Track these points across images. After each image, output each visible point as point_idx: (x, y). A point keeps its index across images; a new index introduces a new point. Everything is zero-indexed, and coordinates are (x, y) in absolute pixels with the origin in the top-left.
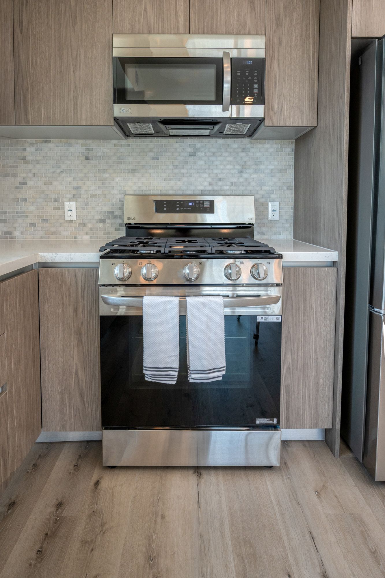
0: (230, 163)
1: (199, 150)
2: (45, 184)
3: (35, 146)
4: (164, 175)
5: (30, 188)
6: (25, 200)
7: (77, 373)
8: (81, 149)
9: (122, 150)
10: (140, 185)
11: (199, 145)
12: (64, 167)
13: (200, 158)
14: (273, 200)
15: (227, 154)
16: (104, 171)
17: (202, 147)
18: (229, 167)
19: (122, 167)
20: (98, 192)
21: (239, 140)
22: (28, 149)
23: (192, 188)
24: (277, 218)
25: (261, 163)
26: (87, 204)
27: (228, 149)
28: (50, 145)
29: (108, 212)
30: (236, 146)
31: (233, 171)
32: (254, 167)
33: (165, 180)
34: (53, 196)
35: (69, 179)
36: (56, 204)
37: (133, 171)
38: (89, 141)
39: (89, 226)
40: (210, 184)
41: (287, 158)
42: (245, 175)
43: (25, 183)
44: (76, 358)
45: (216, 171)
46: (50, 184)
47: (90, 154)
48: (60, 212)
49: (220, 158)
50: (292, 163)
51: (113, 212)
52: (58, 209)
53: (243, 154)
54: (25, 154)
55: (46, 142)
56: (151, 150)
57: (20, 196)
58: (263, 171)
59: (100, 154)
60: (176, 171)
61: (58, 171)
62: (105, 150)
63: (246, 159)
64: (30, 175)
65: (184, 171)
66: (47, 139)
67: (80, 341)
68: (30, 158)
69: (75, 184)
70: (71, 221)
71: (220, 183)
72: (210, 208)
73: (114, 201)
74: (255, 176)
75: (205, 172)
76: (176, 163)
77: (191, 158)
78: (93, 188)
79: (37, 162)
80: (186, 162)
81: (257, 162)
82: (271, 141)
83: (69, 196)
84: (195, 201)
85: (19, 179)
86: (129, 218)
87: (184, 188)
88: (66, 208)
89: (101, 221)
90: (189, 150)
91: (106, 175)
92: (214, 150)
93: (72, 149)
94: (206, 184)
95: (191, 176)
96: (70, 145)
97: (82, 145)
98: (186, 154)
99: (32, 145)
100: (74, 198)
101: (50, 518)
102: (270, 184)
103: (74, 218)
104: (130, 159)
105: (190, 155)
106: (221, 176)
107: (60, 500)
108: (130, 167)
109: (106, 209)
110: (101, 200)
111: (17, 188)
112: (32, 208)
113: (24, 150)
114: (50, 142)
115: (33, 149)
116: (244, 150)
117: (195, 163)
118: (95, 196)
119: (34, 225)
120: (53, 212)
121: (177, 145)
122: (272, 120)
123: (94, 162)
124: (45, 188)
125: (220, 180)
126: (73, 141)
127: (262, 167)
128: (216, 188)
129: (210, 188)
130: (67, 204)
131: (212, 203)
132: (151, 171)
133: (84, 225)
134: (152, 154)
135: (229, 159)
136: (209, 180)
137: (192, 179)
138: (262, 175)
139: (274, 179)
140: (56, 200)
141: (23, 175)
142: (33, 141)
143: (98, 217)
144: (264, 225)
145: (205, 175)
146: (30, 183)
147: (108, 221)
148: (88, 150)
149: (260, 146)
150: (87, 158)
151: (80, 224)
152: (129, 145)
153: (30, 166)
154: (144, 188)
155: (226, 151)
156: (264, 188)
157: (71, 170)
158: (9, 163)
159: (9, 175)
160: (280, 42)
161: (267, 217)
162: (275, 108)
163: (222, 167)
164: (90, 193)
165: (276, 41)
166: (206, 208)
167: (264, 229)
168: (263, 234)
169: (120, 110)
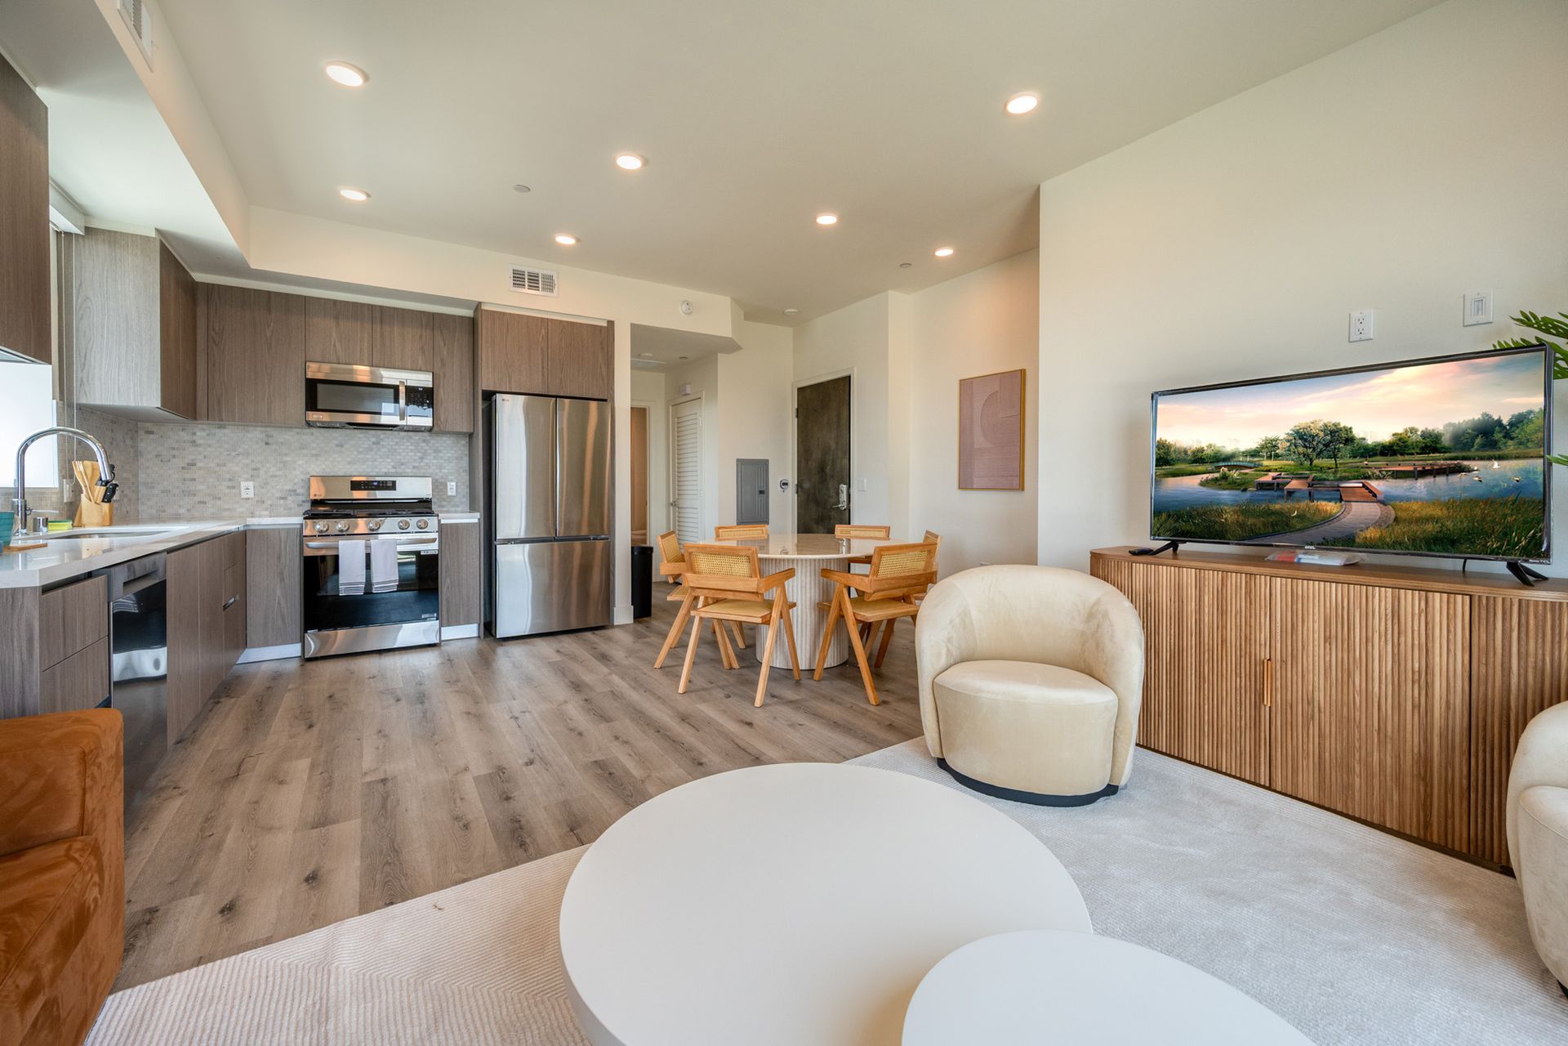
0: (411, 451)
1: (382, 440)
2: (218, 465)
3: (208, 431)
4: (349, 460)
5: (200, 469)
6: (194, 480)
8: (260, 436)
9: (306, 437)
10: (324, 467)
11: (382, 436)
12: (241, 450)
13: (384, 447)
14: (452, 481)
15: (409, 444)
16: (286, 455)
17: (385, 437)
18: (410, 454)
19: (305, 452)
20: (279, 473)
21: (420, 434)
22: (198, 434)
23: (377, 470)
24: (454, 494)
25: (440, 451)
26: (266, 484)
27: (410, 440)
28: (226, 431)
29: (289, 491)
30: (417, 438)
31: (415, 458)
32: (434, 454)
33: (349, 463)
34: (228, 476)
35: (247, 461)
36: (230, 484)
37: (317, 455)
38: (269, 429)
39: (269, 502)
40: (394, 467)
41: (463, 448)
42: (426, 462)
43: (194, 465)
45: (399, 457)
46: (225, 465)
47: (270, 440)
48: (234, 491)
49: (402, 447)
50: (467, 452)
51: (297, 491)
52: (234, 487)
53: (424, 444)
54: (195, 438)
55: (219, 428)
57: (187, 476)
58: (442, 458)
59: (281, 440)
60: (360, 456)
61: (234, 454)
62: (286, 437)
63: (427, 448)
64: (200, 457)
65: (368, 457)
66: (221, 427)
67: (282, 579)
68: (199, 442)
69: (253, 466)
70: (248, 499)
71: (403, 467)
72: (392, 486)
73: (296, 480)
74: (435, 461)
75: (388, 458)
76: (361, 450)
77: (374, 446)
78: (273, 469)
79: (209, 445)
80: (371, 450)
81: (437, 451)
82: (448, 436)
83: (246, 476)
84: (379, 482)
85: (187, 461)
86: (315, 495)
87: (369, 470)
88: (243, 488)
89: (281, 498)
90: (373, 439)
91: (288, 459)
93: (250, 435)
94: (390, 467)
95: (375, 460)
96: (248, 431)
97: (261, 432)
98: (370, 443)
99: (203, 430)
100: (252, 478)
102: (448, 468)
103: (252, 496)
104: (314, 445)
105: (374, 443)
106: (403, 461)
108: (314, 452)
109: (287, 488)
110: (282, 480)
111: (183, 468)
112: (201, 487)
113: (194, 434)
114: (225, 428)
115: (204, 434)
116: (424, 441)
117: (379, 450)
118: (275, 476)
120: (227, 491)
121: (360, 435)
122: (439, 427)
123: (274, 447)
124: (218, 469)
125: (402, 464)
126: (251, 428)
127: (441, 455)
128: (399, 470)
129: (393, 471)
130: (244, 484)
131: (394, 483)
132: (336, 456)
133: (263, 502)
134: (336, 442)
136: (392, 464)
137: (377, 464)
138: (442, 461)
139: (451, 464)
140: (230, 480)
141: (192, 457)
144: (444, 500)
145: (389, 460)
146: (199, 464)
147: (289, 498)
148: (268, 436)
149: (438, 438)
150: (267, 444)
151: (257, 501)
152: (312, 434)
153: (201, 449)
154: (328, 470)
155: (408, 441)
156: (443, 471)
157: (248, 454)
158: (175, 446)
159: (174, 457)
160: (445, 376)
161: (446, 492)
162: (442, 420)
163: (404, 454)
164: (271, 473)
165: (442, 376)
166: (389, 486)
167: (443, 503)
168: (442, 507)
169: (314, 416)
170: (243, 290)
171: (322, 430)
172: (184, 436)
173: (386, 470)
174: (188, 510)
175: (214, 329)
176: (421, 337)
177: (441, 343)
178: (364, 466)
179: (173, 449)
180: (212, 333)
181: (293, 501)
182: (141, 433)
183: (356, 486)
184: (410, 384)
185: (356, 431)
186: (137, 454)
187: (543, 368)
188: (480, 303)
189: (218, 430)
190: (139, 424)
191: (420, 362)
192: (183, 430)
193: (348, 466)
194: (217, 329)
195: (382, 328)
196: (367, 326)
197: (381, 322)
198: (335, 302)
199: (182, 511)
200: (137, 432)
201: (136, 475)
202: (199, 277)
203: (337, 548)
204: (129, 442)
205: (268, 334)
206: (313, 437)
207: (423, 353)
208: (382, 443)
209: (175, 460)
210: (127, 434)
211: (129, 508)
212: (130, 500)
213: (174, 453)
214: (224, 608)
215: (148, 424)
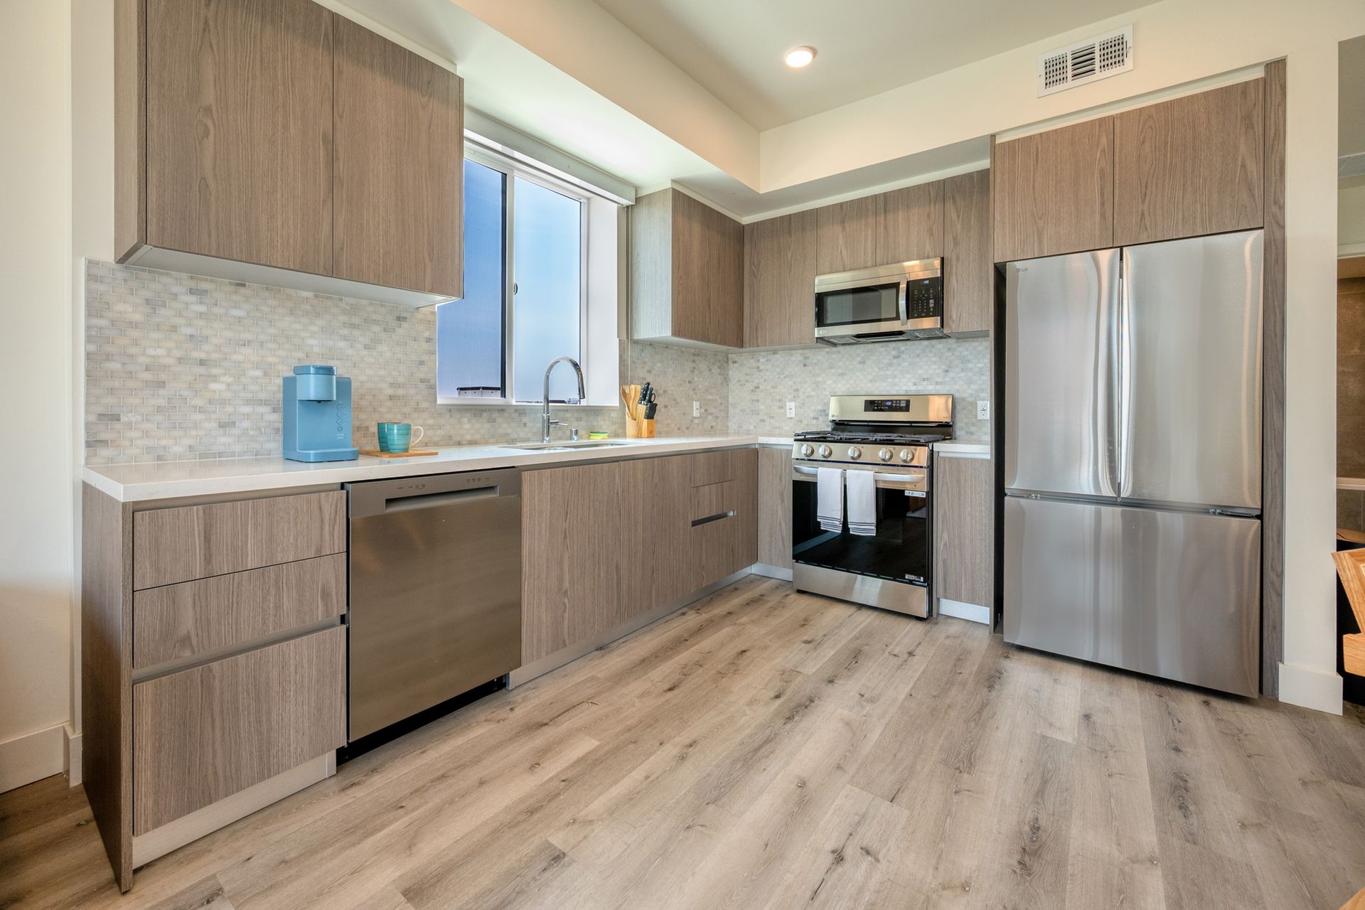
0: (935, 363)
1: (903, 352)
2: (773, 387)
4: (870, 377)
5: (762, 391)
6: (758, 401)
7: (780, 524)
8: (800, 358)
9: (834, 356)
10: (848, 386)
11: (903, 348)
12: (787, 373)
13: (904, 360)
14: (984, 399)
15: (932, 355)
16: (818, 375)
17: (907, 349)
18: (933, 367)
19: (833, 371)
20: (813, 393)
22: (761, 360)
23: (897, 388)
24: (987, 417)
25: (969, 361)
26: (803, 404)
27: (933, 350)
28: (777, 356)
29: (821, 411)
30: (941, 346)
31: (938, 371)
32: (961, 366)
33: (871, 381)
34: (778, 397)
35: (791, 383)
36: (779, 404)
37: (843, 374)
38: (806, 351)
39: (805, 422)
40: (915, 384)
42: (951, 375)
43: (758, 388)
45: (920, 372)
46: (776, 387)
47: (807, 362)
48: (782, 411)
51: (825, 411)
52: (782, 408)
53: (949, 354)
54: (760, 364)
55: (774, 353)
56: (858, 355)
57: (754, 398)
58: (971, 369)
59: (815, 361)
60: (881, 373)
61: (782, 376)
62: (820, 358)
63: (952, 358)
64: (762, 381)
65: (888, 373)
66: (775, 352)
67: (782, 501)
68: (762, 367)
69: (795, 387)
70: (791, 418)
71: (925, 383)
72: (906, 407)
75: (908, 373)
76: (882, 366)
77: (895, 361)
78: (809, 390)
79: (767, 370)
80: (891, 365)
81: (965, 360)
82: (980, 339)
83: (790, 397)
84: (892, 402)
85: (754, 384)
86: (833, 416)
87: (888, 388)
88: (788, 408)
89: (815, 418)
90: (894, 353)
91: (819, 379)
92: (918, 352)
93: (793, 358)
94: (910, 384)
95: (895, 377)
96: (791, 355)
97: (801, 354)
99: (764, 356)
100: (794, 399)
102: (980, 382)
103: (793, 415)
104: (840, 364)
105: (895, 357)
108: (840, 371)
109: (819, 408)
110: (815, 401)
111: (752, 391)
112: (762, 407)
113: (758, 361)
114: (776, 353)
117: (899, 365)
118: (810, 397)
119: (763, 421)
120: (778, 410)
121: (882, 349)
123: (809, 368)
124: (772, 391)
125: (924, 380)
126: (794, 352)
127: (970, 365)
129: (914, 388)
130: (788, 404)
131: (908, 403)
132: (858, 374)
133: (801, 421)
134: (859, 359)
135: (934, 359)
136: (914, 380)
137: (897, 380)
138: (970, 374)
139: (984, 377)
141: (758, 381)
142: (765, 354)
143: (812, 415)
144: (973, 425)
145: (908, 376)
146: (762, 387)
147: (821, 418)
148: (806, 358)
149: (967, 345)
150: (805, 365)
151: (798, 421)
153: (762, 374)
155: (930, 352)
156: (973, 386)
157: (792, 376)
158: (748, 372)
159: (747, 381)
160: (958, 259)
161: (975, 414)
162: (954, 317)
163: (926, 367)
164: (807, 394)
165: (954, 259)
166: (902, 407)
167: (973, 429)
168: (972, 433)
170: (773, 221)
171: (847, 347)
172: (753, 363)
173: (905, 388)
174: (755, 427)
175: (754, 264)
176: (929, 215)
177: (954, 216)
178: (884, 384)
179: (747, 374)
180: (753, 267)
181: (823, 422)
182: (730, 362)
183: (872, 405)
184: (912, 276)
185: (877, 345)
186: (726, 380)
187: (1103, 204)
188: (993, 136)
189: (772, 356)
190: (730, 355)
191: (928, 247)
192: (752, 358)
193: (870, 385)
194: (756, 263)
195: (885, 219)
196: (871, 220)
197: (885, 211)
198: (841, 205)
199: (751, 427)
200: (728, 362)
201: (726, 398)
202: (746, 220)
203: (816, 475)
204: (715, 370)
205: (789, 257)
206: (840, 356)
207: (932, 235)
208: (903, 356)
209: (747, 384)
210: (714, 364)
211: (714, 424)
212: (717, 417)
213: (748, 378)
214: (695, 523)
215: (734, 356)
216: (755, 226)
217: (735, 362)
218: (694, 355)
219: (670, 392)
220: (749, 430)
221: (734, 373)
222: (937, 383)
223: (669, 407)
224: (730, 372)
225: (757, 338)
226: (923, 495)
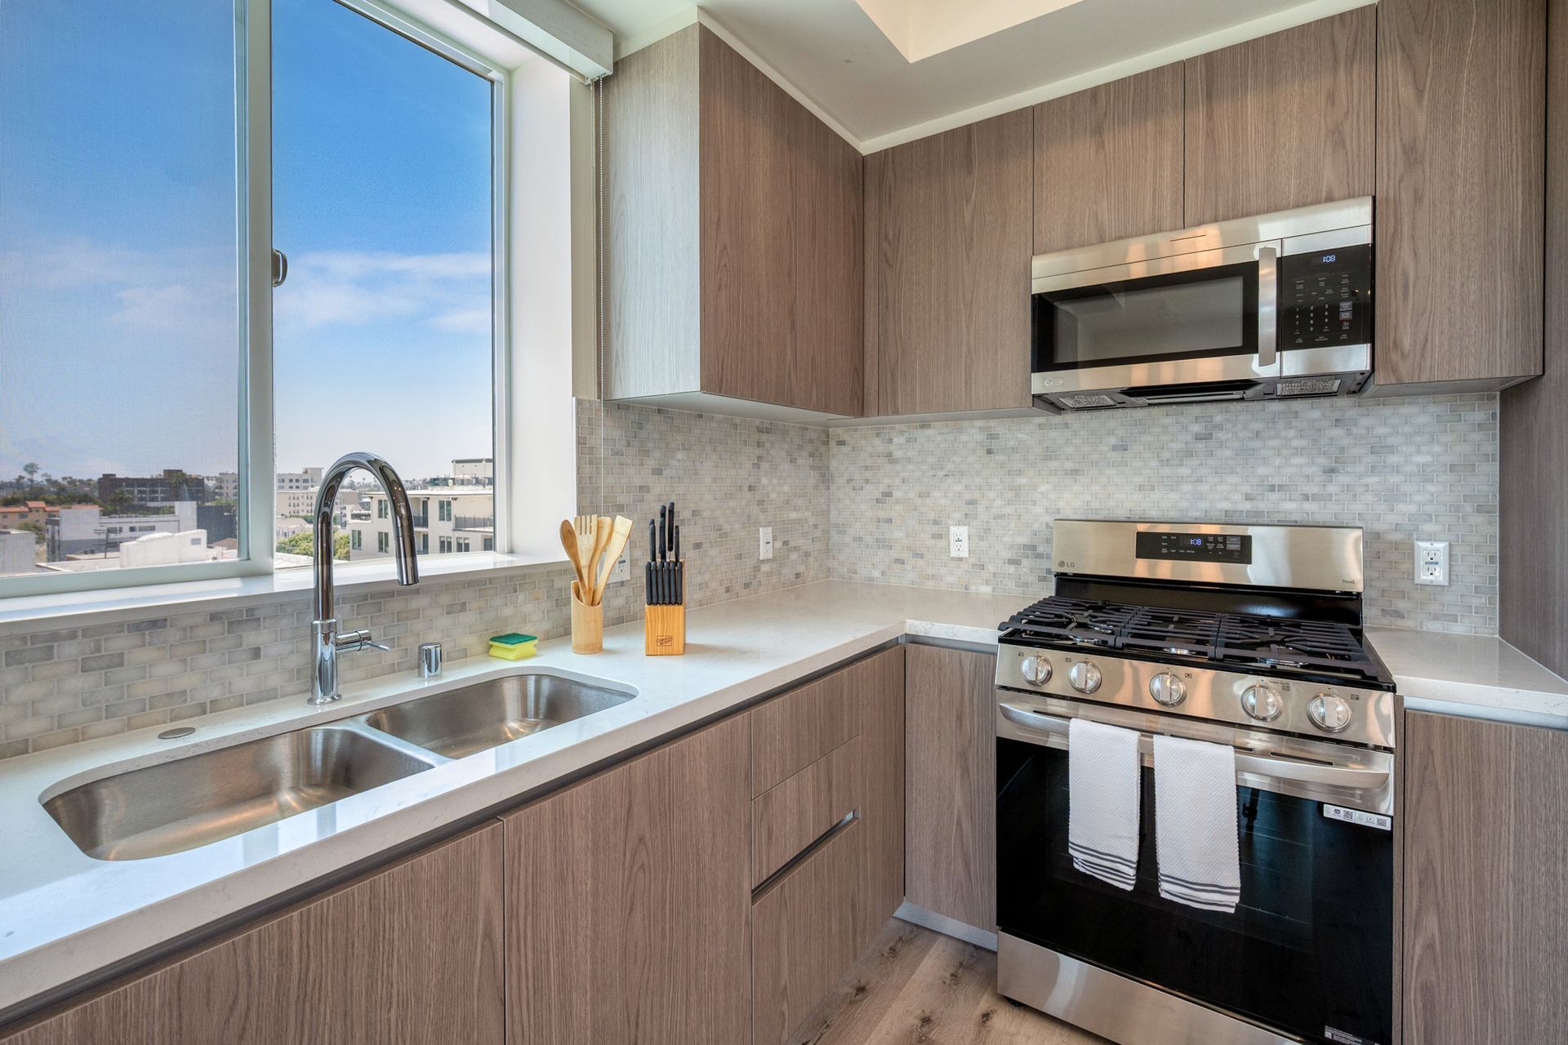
0: (1299, 451)
1: (1220, 427)
2: (921, 495)
3: (907, 435)
4: (1139, 480)
5: (897, 502)
6: (890, 521)
7: (959, 823)
8: (979, 437)
9: (1053, 434)
10: (1087, 497)
11: (1218, 418)
12: (950, 467)
13: (1222, 445)
14: (1431, 538)
15: (1291, 433)
16: (1020, 473)
17: (1227, 420)
18: (1296, 460)
19: (1053, 465)
20: (1008, 510)
21: (1326, 402)
22: (896, 440)
23: (1204, 505)
24: (1441, 579)
25: (1392, 449)
26: (987, 531)
28: (929, 432)
29: (1025, 547)
30: (1316, 414)
31: (1309, 471)
32: (1370, 459)
33: (1141, 488)
34: (932, 516)
35: (958, 488)
36: (935, 529)
37: (1075, 472)
38: (992, 423)
39: (991, 568)
40: (1248, 498)
41: (1476, 436)
42: (1343, 479)
43: (889, 494)
44: (958, 796)
45: (1262, 471)
46: (928, 495)
47: (995, 445)
48: (942, 543)
49: (1272, 443)
50: (1493, 447)
51: (1033, 548)
52: (939, 537)
53: (1338, 432)
54: (892, 447)
55: (922, 427)
56: (1111, 432)
57: (882, 515)
58: (1397, 469)
59: (1011, 444)
60: (1166, 471)
61: (941, 473)
63: (1345, 442)
64: (898, 481)
65: (1184, 471)
66: (924, 425)
67: (965, 771)
68: (898, 454)
69: (968, 496)
70: (960, 559)
71: (1275, 496)
72: (1242, 552)
73: (1036, 526)
74: (1372, 480)
75: (1232, 472)
76: (1166, 455)
77: (1200, 445)
78: (998, 503)
79: (909, 460)
80: (1190, 454)
81: (1379, 448)
82: (1420, 399)
83: (957, 516)
84: (1206, 537)
85: (882, 488)
86: (1062, 564)
87: (1183, 505)
88: (952, 538)
89: (1014, 562)
90: (1196, 428)
91: (1023, 481)
92: (1257, 426)
93: (964, 438)
94: (1237, 497)
95: (1199, 481)
96: (960, 430)
97: (982, 429)
98: (1189, 438)
99: (902, 432)
100: (967, 519)
101: (912, 1032)
102: (1417, 498)
103: (965, 554)
104: (1069, 450)
105: (1198, 437)
106: (1276, 481)
107: (928, 1012)
108: (1069, 465)
109: (1021, 540)
110: (1013, 525)
111: (878, 501)
112: (898, 534)
113: (890, 441)
114: (929, 427)
115: (902, 440)
116: (1338, 422)
117: (1211, 454)
118: (1001, 517)
119: (900, 561)
120: (931, 542)
121: (1167, 420)
122: (1392, 373)
123: (1000, 458)
124: (919, 501)
125: (1272, 488)
126: (966, 423)
127: (1394, 459)
128: (1262, 506)
129: (1247, 506)
130: (954, 529)
131: (1247, 541)
132: (1111, 472)
133: (982, 567)
134: (1113, 440)
135: (1296, 443)
136: (1246, 489)
137: (1203, 488)
138: (1394, 479)
139: (1430, 488)
140: (936, 522)
141: (888, 481)
142: (904, 427)
143: (1006, 555)
144: (1403, 595)
145: (1233, 479)
146: (897, 494)
147: (1025, 562)
148: (991, 437)
149: (1386, 411)
150: (989, 452)
151: (974, 565)
152: (1067, 425)
153: (898, 467)
154: (1096, 505)
155: (1289, 426)
156: (1401, 507)
157: (962, 473)
158: (869, 463)
159: (867, 481)
160: (1418, 198)
161: (1411, 575)
162: (1407, 344)
163: (1278, 461)
164: (994, 511)
165: (1406, 198)
166: (1232, 551)
167: (1401, 605)
168: (1399, 615)
169: (1043, 383)
170: (928, 142)
171: (1085, 415)
172: (879, 445)
173: (1226, 505)
174: (883, 573)
175: (886, 237)
176: (1331, 98)
177: (1406, 92)
178: (1174, 496)
179: (867, 468)
180: (885, 245)
181: (1031, 570)
182: (833, 443)
183: (1149, 545)
184: (1291, 249)
185: (1155, 411)
186: (825, 478)
189: (919, 432)
190: (833, 430)
191: (1331, 173)
192: (878, 435)
193: (1137, 496)
194: (891, 235)
195: (1210, 116)
196: (1172, 123)
197: (1209, 97)
198: (1094, 92)
199: (876, 574)
200: (828, 444)
201: (826, 513)
202: (868, 145)
203: (1065, 734)
204: (804, 460)
205: (967, 217)
206: (1068, 433)
207: (1343, 141)
208: (1221, 435)
209: (869, 488)
210: (800, 447)
211: (801, 569)
212: (807, 554)
213: (868, 474)
214: (757, 892)
215: (840, 431)
216: (887, 157)
217: (841, 443)
218: (760, 430)
219: (706, 514)
220: (871, 579)
221: (840, 462)
222: (1306, 497)
223: (706, 546)
224: (834, 463)
225: (894, 395)
226: (1384, 824)
